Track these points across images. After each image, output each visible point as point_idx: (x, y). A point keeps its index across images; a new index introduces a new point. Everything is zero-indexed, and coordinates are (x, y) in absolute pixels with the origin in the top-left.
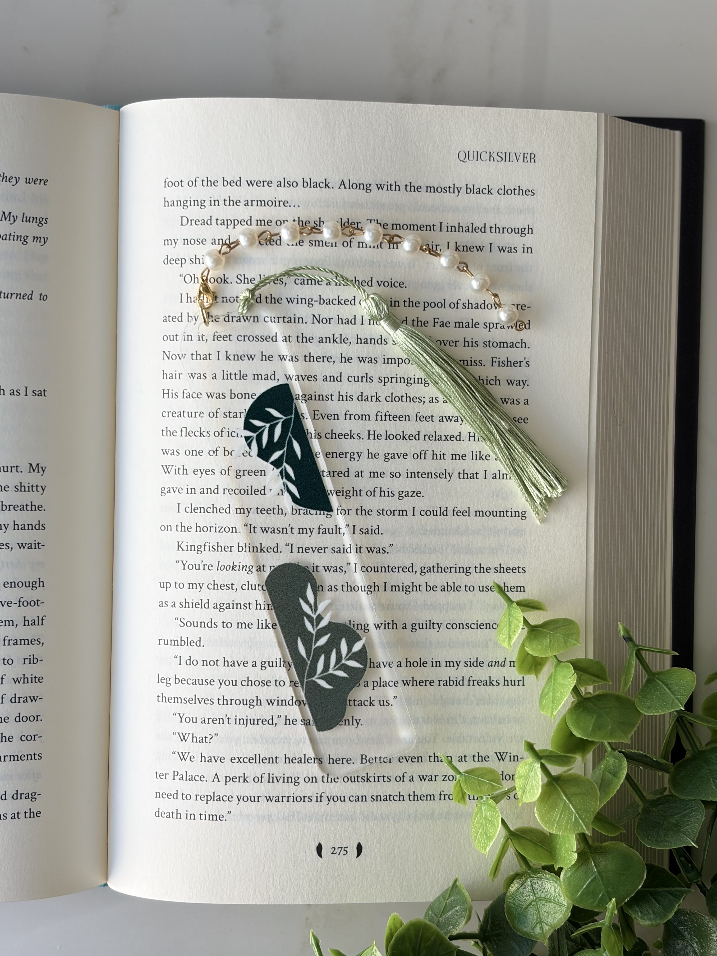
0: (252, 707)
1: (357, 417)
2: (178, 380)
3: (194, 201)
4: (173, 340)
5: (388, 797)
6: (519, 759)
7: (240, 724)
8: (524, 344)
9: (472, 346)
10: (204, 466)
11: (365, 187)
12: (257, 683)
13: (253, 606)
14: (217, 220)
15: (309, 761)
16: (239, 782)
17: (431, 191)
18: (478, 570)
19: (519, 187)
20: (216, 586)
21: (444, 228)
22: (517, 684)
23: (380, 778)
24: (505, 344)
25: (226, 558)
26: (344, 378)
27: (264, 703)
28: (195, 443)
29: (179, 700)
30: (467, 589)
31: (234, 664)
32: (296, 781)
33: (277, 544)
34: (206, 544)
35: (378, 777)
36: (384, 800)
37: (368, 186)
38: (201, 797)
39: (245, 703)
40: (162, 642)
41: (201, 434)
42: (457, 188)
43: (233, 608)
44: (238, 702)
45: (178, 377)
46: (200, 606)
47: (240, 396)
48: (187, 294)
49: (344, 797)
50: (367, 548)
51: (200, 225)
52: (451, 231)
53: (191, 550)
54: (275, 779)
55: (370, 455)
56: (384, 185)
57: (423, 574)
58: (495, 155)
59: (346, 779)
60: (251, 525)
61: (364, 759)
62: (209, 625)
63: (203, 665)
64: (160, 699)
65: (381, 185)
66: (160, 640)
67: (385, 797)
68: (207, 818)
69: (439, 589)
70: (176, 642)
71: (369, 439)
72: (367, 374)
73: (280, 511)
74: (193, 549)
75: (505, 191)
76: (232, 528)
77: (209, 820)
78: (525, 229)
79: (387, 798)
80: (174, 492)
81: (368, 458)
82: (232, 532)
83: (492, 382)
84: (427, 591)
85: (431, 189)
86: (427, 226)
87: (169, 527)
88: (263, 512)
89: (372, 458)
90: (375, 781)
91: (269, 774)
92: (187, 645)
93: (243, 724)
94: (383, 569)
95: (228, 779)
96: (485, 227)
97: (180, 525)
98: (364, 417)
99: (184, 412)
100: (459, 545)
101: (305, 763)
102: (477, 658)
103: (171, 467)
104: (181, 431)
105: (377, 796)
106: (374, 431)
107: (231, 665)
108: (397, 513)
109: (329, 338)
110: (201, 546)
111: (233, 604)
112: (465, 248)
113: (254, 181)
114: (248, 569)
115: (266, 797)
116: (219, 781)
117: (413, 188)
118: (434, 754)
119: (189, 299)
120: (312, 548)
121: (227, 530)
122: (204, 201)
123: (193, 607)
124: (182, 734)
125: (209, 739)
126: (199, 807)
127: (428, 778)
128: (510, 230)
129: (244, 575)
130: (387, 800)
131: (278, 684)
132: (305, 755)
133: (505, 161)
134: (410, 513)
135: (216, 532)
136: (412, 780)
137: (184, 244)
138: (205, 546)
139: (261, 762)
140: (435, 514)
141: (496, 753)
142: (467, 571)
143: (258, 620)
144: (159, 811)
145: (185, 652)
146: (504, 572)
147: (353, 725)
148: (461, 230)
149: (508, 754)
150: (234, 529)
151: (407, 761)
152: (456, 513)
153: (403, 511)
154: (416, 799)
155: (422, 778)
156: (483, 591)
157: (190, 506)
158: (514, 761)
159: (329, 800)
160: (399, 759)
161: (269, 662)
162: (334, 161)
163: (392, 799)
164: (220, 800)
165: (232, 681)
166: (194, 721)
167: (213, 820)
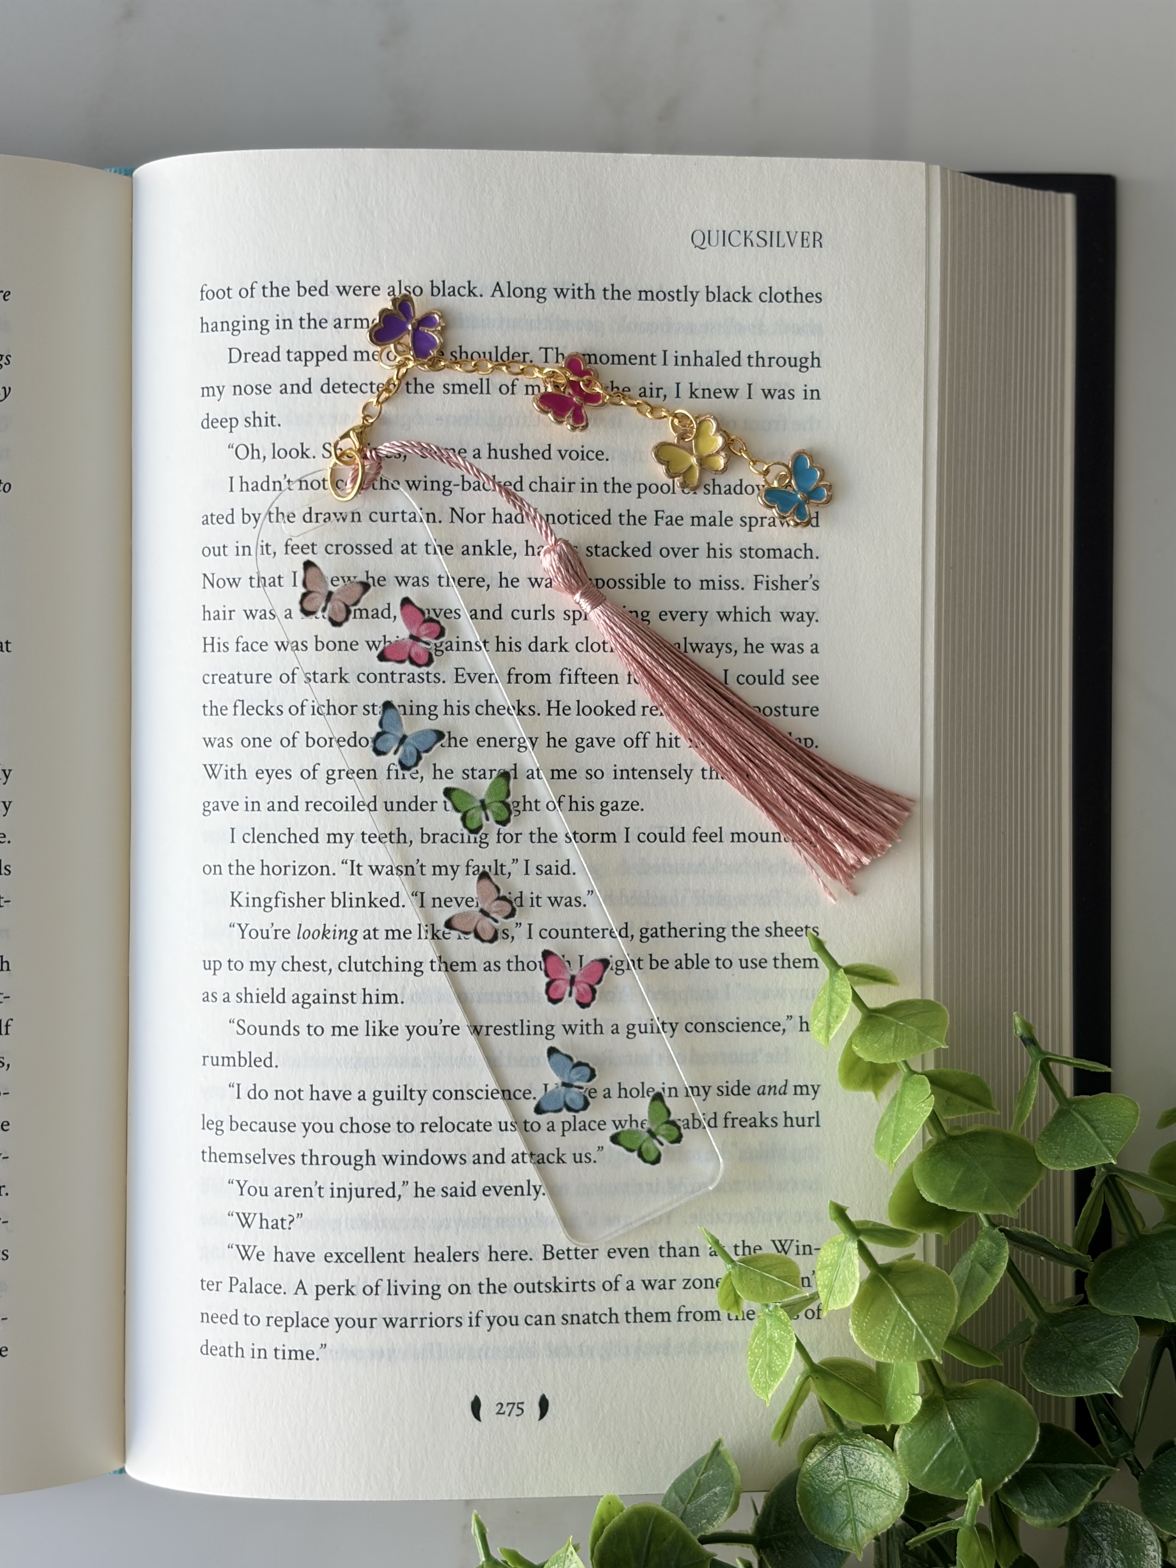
0: (358, 1167)
1: (528, 678)
2: (228, 621)
3: (250, 322)
4: (219, 555)
5: (591, 1317)
6: (813, 1252)
7: (339, 1196)
8: (808, 552)
9: (721, 557)
10: (273, 765)
11: (536, 294)
12: (367, 1128)
13: (358, 998)
14: (289, 352)
15: (457, 1258)
16: (339, 1294)
17: (646, 299)
18: (738, 932)
19: (795, 288)
20: (296, 965)
21: (671, 360)
22: (807, 1124)
23: (576, 1285)
24: (778, 552)
25: (313, 919)
26: (506, 613)
27: (379, 1160)
28: (258, 726)
29: (238, 1157)
30: (720, 965)
31: (328, 1095)
32: (435, 1293)
33: (398, 893)
34: (280, 895)
35: (574, 1283)
36: (584, 1323)
37: (541, 291)
38: (276, 1321)
39: (347, 1161)
40: (208, 1060)
41: (267, 710)
42: (691, 292)
43: (325, 1002)
44: (335, 1160)
45: (227, 616)
46: (270, 999)
47: (331, 646)
48: (241, 477)
49: (517, 1317)
50: (550, 898)
51: (261, 362)
52: (683, 365)
53: (254, 906)
54: (399, 1289)
55: (552, 741)
56: (568, 289)
57: (644, 940)
58: (753, 237)
59: (519, 1288)
60: (352, 861)
61: (549, 1253)
62: (286, 1031)
63: (277, 1098)
64: (207, 1156)
65: (562, 290)
66: (204, 1057)
67: (586, 1317)
68: (287, 1356)
69: (672, 965)
70: (231, 1060)
71: (549, 714)
72: (544, 606)
73: (402, 837)
74: (257, 903)
75: (772, 296)
76: (322, 867)
77: (290, 1358)
78: (806, 359)
79: (590, 1319)
80: (225, 809)
81: (549, 746)
82: (322, 874)
83: (756, 616)
84: (651, 968)
85: (646, 295)
86: (641, 357)
87: (218, 868)
88: (372, 840)
89: (555, 746)
90: (568, 1291)
91: (389, 1281)
92: (250, 1066)
93: (345, 1196)
94: (577, 932)
95: (321, 1290)
96: (739, 357)
97: (235, 863)
98: (540, 677)
99: (238, 674)
100: (704, 891)
101: (449, 1261)
102: (738, 1081)
103: (218, 767)
104: (235, 706)
105: (572, 1316)
106: (558, 702)
107: (323, 1099)
108: (598, 838)
109: (480, 546)
110: (270, 899)
111: (325, 995)
112: (707, 392)
113: (350, 287)
114: (348, 936)
115: (385, 1319)
116: (305, 1293)
117: (616, 293)
118: (668, 1243)
119: (244, 485)
120: (456, 899)
121: (313, 870)
122: (267, 321)
123: (258, 1002)
124: (244, 1214)
125: (288, 1222)
126: (273, 1337)
127: (658, 1285)
128: (781, 362)
129: (343, 947)
130: (589, 1323)
131: (402, 1129)
132: (449, 1247)
133: (771, 246)
134: (621, 838)
135: (294, 874)
136: (631, 1287)
137: (235, 394)
138: (277, 898)
139: (375, 1260)
140: (663, 839)
141: (774, 1241)
142: (719, 934)
143: (368, 1022)
144: (207, 1346)
145: (247, 1076)
146: (782, 935)
147: (529, 1194)
148: (699, 362)
149: (795, 1243)
150: (325, 869)
151: (623, 1256)
152: (699, 836)
153: (608, 835)
154: (638, 1319)
155: (648, 1285)
156: (747, 967)
157: (251, 832)
158: (804, 1254)
159: (491, 1324)
160: (609, 1252)
161: (386, 1092)
162: (483, 251)
163: (597, 1320)
164: (308, 1326)
165: (326, 1124)
166: (264, 1193)
167: (296, 1358)
